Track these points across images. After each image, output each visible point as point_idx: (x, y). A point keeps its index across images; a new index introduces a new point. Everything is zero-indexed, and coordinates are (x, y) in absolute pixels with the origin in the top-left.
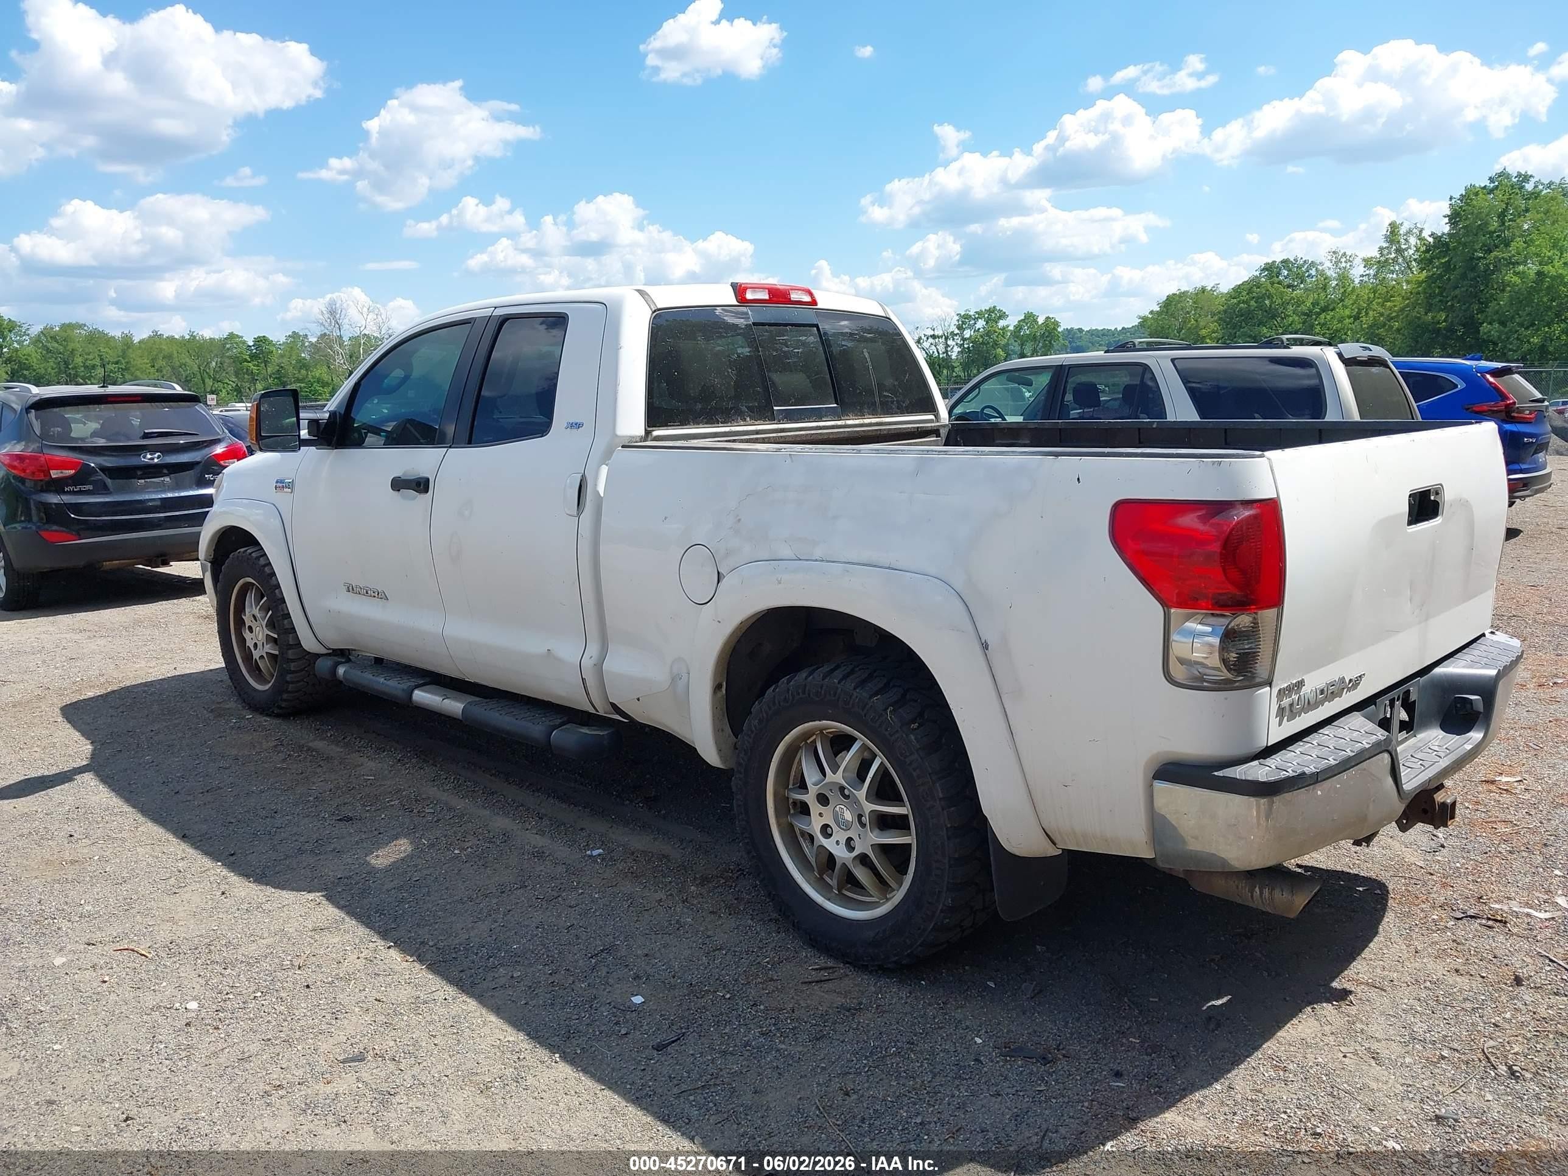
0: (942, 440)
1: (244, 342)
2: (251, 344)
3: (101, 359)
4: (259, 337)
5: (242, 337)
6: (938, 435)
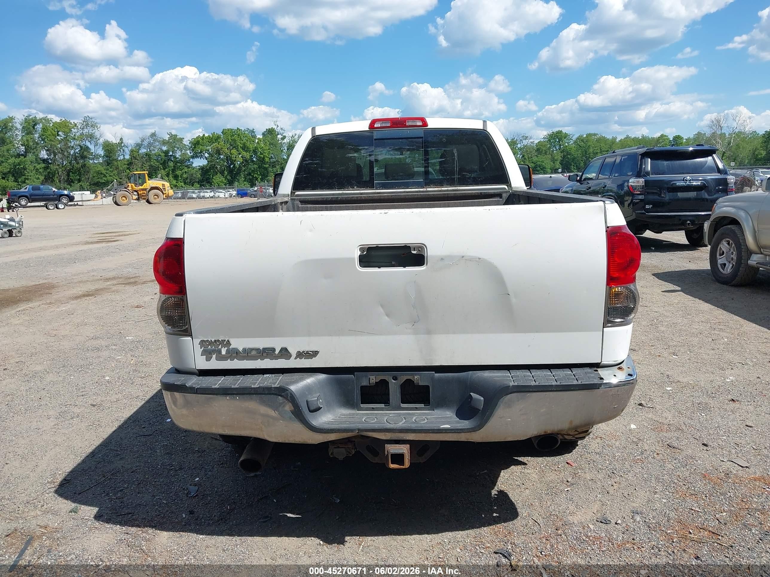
0: (503, 200)
1: (668, 139)
2: (671, 139)
3: (601, 150)
4: (676, 136)
5: (668, 136)
6: (501, 197)
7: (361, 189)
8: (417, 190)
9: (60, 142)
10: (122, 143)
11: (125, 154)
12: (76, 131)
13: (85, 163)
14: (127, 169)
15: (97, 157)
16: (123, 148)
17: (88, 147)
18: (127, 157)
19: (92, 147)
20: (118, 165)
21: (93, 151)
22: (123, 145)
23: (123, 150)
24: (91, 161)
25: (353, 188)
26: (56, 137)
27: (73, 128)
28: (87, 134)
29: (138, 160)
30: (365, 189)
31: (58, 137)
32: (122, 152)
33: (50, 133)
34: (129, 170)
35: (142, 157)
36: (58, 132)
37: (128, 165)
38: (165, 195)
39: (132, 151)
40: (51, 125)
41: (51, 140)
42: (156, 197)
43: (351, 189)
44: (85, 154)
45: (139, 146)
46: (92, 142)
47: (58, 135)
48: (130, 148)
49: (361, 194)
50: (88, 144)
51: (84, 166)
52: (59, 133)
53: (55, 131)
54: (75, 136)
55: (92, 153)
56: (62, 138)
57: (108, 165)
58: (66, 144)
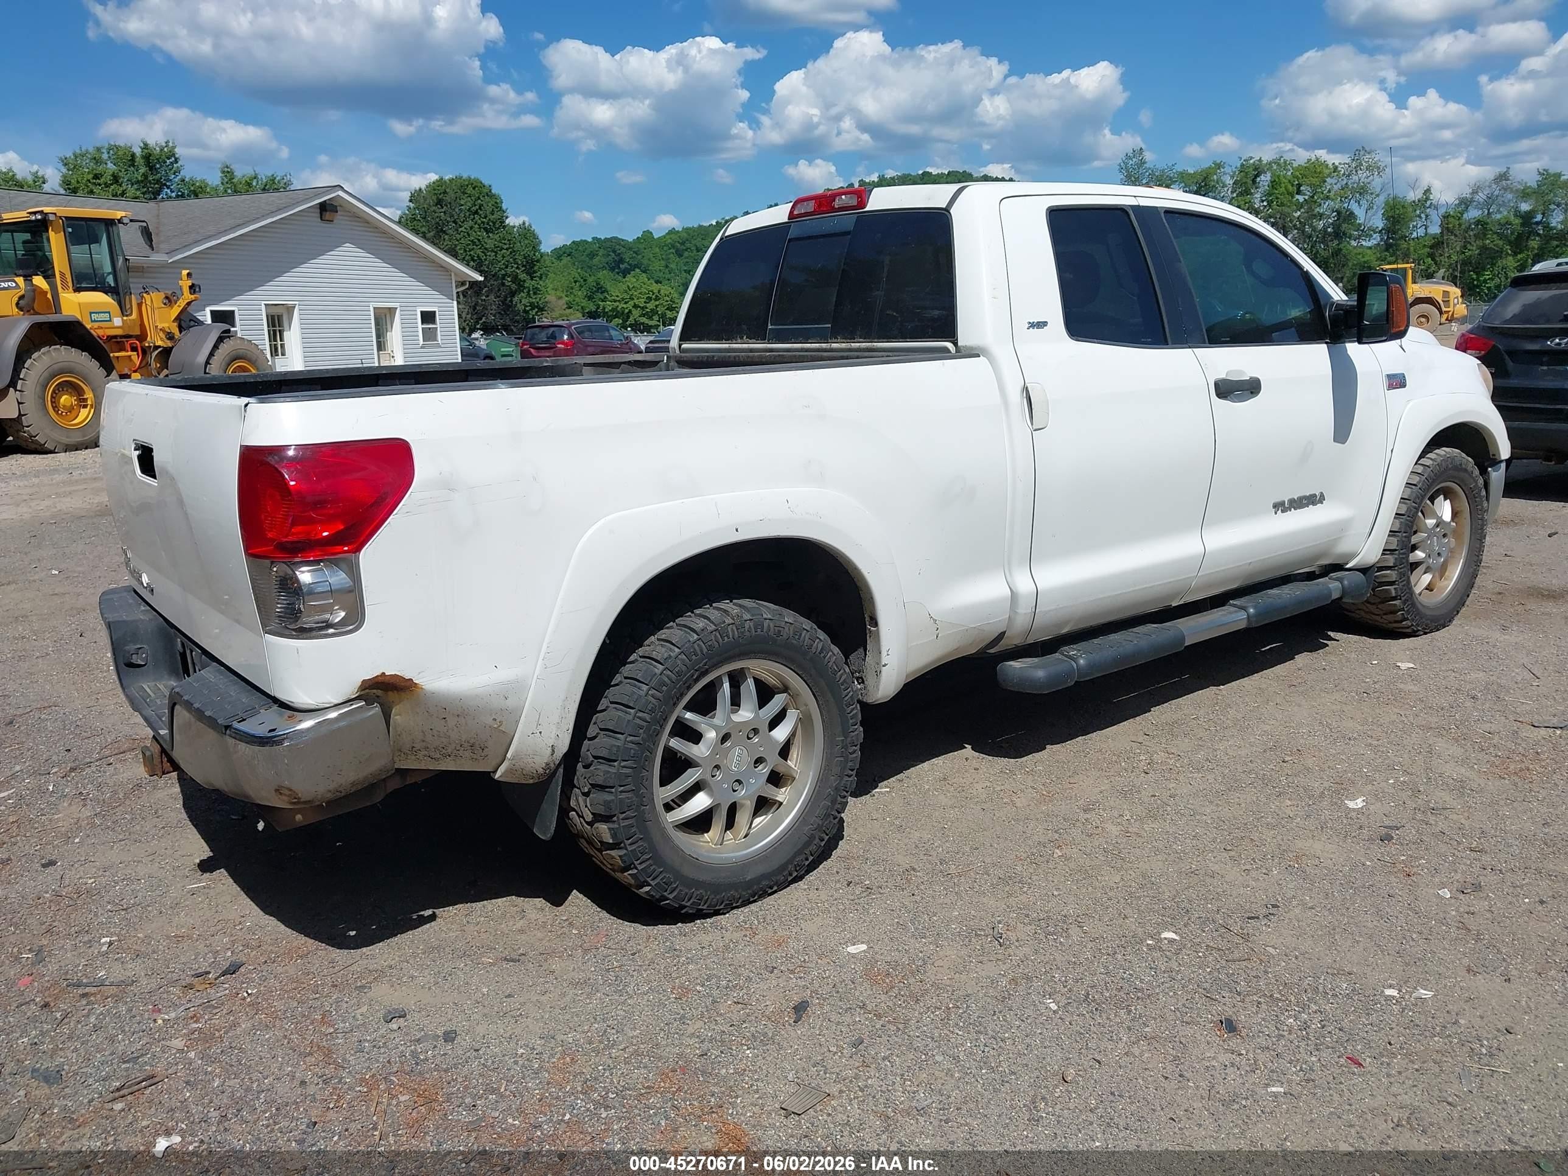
7: (750, 341)
8: (817, 345)
9: (1300, 206)
10: (1427, 199)
11: (1429, 224)
12: (1334, 181)
13: (1341, 246)
14: (1428, 257)
15: (1366, 233)
16: (1428, 210)
17: (1352, 213)
18: (1435, 229)
19: (1360, 213)
20: (1408, 249)
21: (1360, 221)
22: (1429, 203)
23: (1427, 216)
24: (1354, 243)
25: (742, 338)
26: (1293, 197)
27: (1329, 175)
28: (1355, 185)
29: (1456, 236)
30: (754, 341)
31: (1297, 197)
32: (1423, 220)
33: (1283, 189)
34: (1433, 259)
35: (1469, 228)
36: (1299, 185)
37: (1431, 247)
38: (1445, 316)
39: (1446, 217)
40: (1289, 173)
41: (1282, 204)
42: (1423, 320)
43: (739, 341)
44: (1343, 230)
45: (1465, 203)
46: (1363, 202)
47: (1299, 192)
48: (1442, 211)
49: (751, 350)
50: (1354, 207)
51: (1337, 252)
52: (1302, 188)
53: (1293, 185)
54: (1329, 191)
55: (1360, 225)
56: (1307, 197)
57: (1387, 250)
58: (1310, 209)
